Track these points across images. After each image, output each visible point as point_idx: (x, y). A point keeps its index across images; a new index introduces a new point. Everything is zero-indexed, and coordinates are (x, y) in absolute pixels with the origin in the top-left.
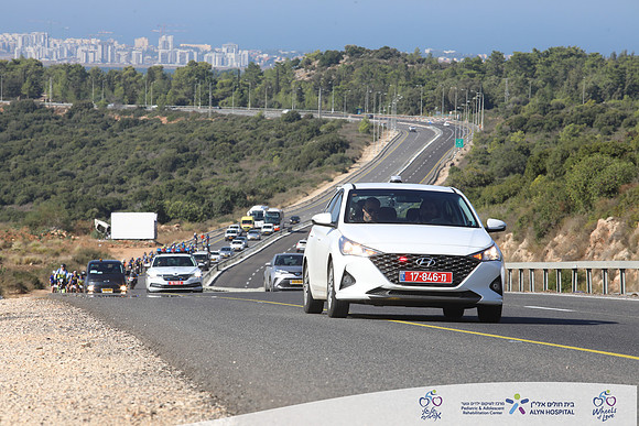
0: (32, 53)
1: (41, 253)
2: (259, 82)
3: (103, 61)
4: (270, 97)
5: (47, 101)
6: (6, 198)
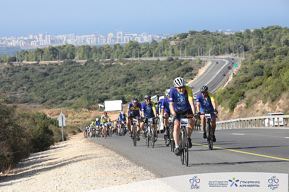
0: (70, 42)
1: (79, 118)
2: (157, 47)
3: (96, 42)
4: (161, 52)
5: (77, 60)
6: (64, 98)
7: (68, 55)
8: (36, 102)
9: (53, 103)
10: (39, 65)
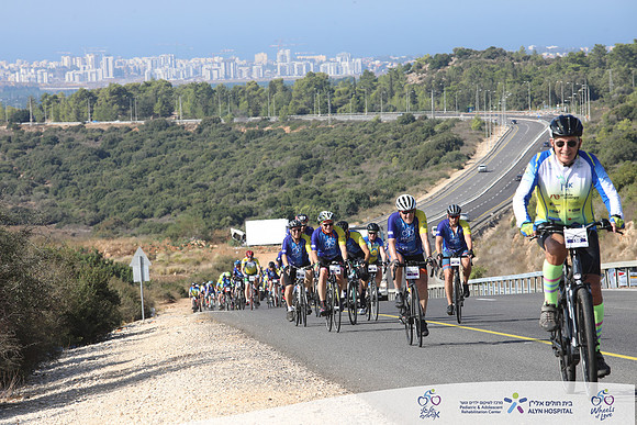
0: (161, 74)
1: (183, 263)
2: (374, 88)
3: (226, 77)
4: (385, 101)
5: (177, 118)
6: (146, 212)
7: (157, 107)
8: (78, 221)
9: (119, 223)
10: (85, 132)
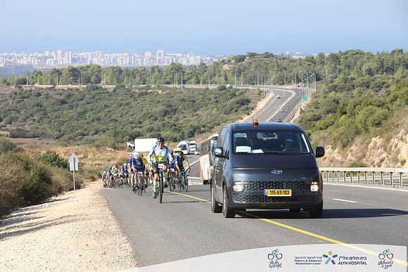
0: (96, 62)
1: (102, 160)
2: (206, 71)
3: (130, 63)
4: (211, 78)
5: (103, 84)
6: (85, 132)
7: (93, 79)
8: (49, 137)
9: (71, 138)
10: (55, 90)
